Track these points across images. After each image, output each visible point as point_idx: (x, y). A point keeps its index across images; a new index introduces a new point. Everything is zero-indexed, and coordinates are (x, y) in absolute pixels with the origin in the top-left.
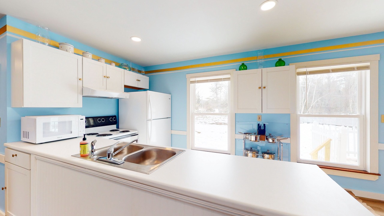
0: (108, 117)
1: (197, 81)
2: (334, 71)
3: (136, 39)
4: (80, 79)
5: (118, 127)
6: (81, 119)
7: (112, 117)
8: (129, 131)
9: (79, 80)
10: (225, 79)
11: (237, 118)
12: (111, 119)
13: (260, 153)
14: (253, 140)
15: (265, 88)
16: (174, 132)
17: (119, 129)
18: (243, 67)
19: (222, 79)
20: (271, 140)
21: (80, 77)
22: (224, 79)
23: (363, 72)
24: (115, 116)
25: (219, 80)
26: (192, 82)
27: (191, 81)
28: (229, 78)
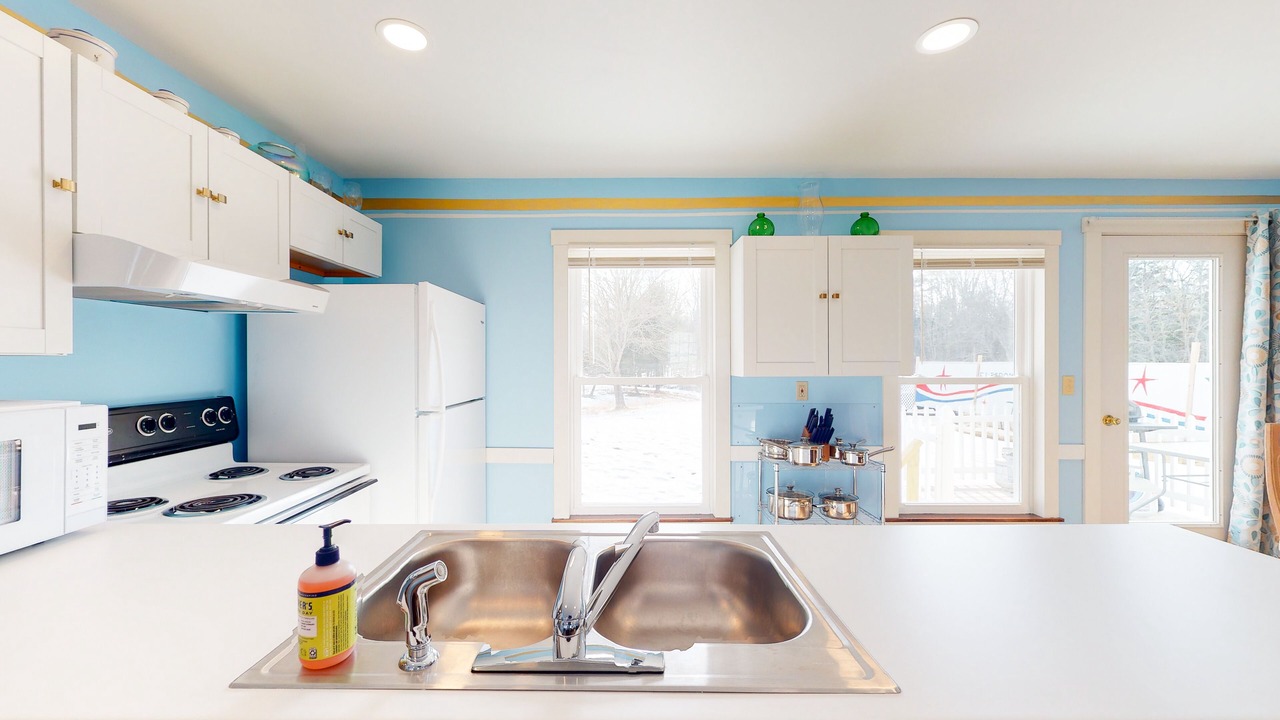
0: (195, 406)
1: (597, 259)
2: (981, 263)
3: (404, 38)
4: (55, 184)
5: (241, 454)
6: (81, 427)
7: (216, 402)
8: (330, 471)
9: (48, 186)
10: (697, 261)
11: (736, 393)
12: (211, 417)
13: (817, 500)
14: (801, 462)
15: (837, 296)
16: (493, 456)
17: (246, 461)
18: (762, 226)
19: (686, 259)
20: (851, 458)
21: (60, 169)
22: (694, 259)
23: (1028, 271)
24: (228, 401)
25: (671, 262)
26: (575, 262)
27: (571, 260)
28: (712, 259)
